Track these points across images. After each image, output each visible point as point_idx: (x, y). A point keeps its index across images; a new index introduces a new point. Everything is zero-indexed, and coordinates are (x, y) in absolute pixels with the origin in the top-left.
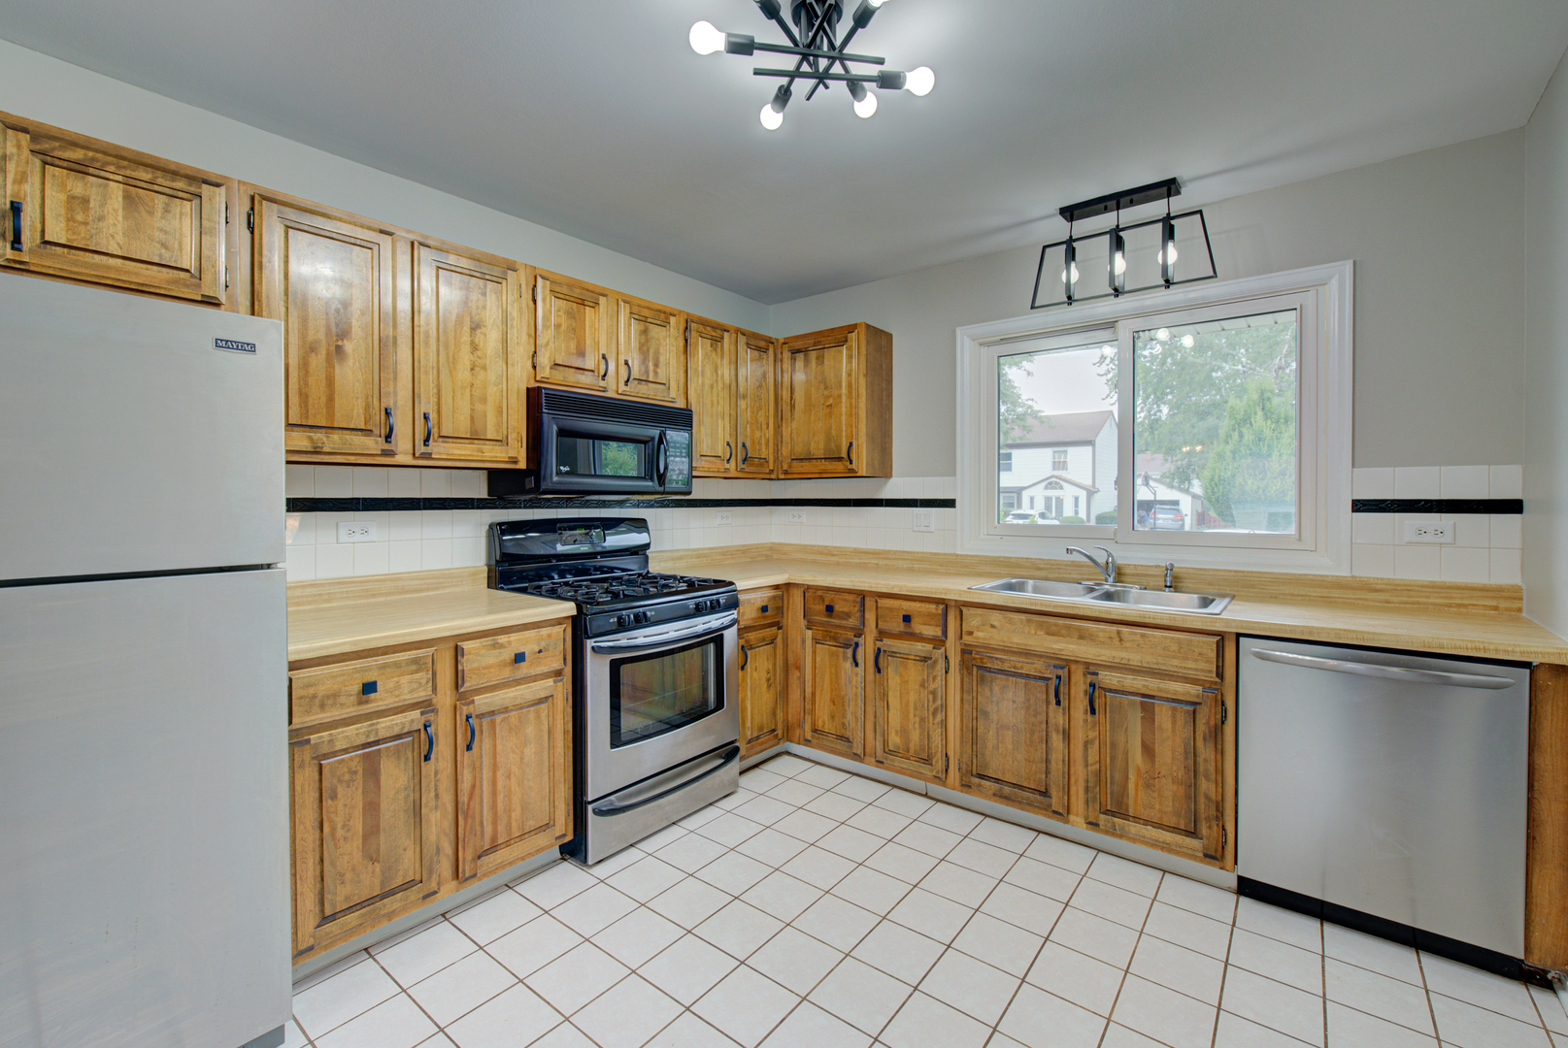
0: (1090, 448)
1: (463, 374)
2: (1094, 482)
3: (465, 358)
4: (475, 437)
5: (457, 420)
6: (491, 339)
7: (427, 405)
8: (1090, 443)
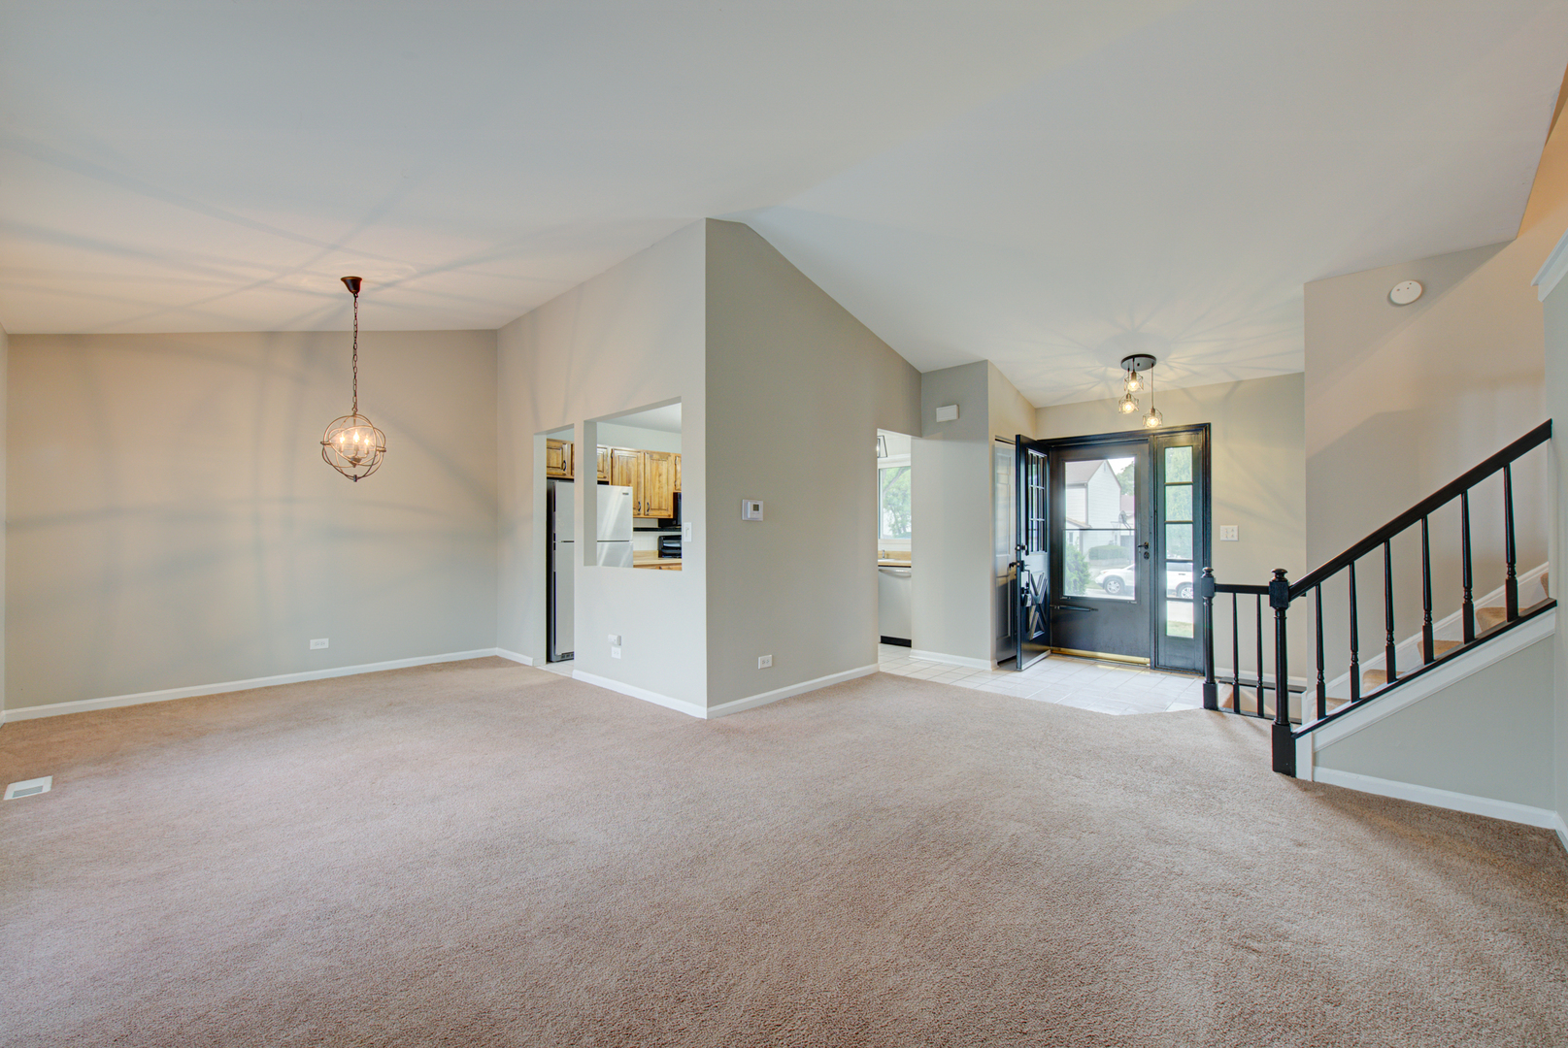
0: (1084, 490)
1: (657, 490)
2: (1087, 520)
3: (657, 485)
4: (660, 509)
5: (655, 505)
6: (664, 477)
7: (648, 501)
8: (1083, 485)
